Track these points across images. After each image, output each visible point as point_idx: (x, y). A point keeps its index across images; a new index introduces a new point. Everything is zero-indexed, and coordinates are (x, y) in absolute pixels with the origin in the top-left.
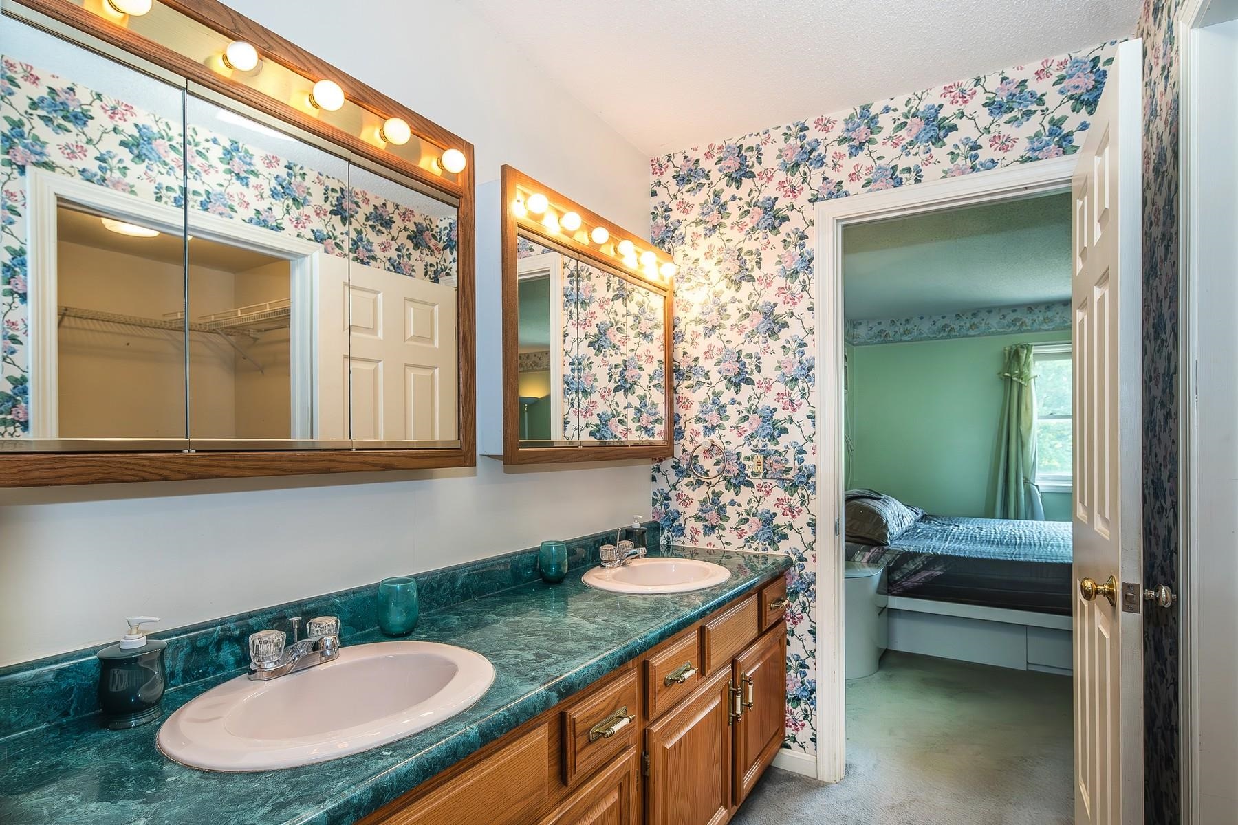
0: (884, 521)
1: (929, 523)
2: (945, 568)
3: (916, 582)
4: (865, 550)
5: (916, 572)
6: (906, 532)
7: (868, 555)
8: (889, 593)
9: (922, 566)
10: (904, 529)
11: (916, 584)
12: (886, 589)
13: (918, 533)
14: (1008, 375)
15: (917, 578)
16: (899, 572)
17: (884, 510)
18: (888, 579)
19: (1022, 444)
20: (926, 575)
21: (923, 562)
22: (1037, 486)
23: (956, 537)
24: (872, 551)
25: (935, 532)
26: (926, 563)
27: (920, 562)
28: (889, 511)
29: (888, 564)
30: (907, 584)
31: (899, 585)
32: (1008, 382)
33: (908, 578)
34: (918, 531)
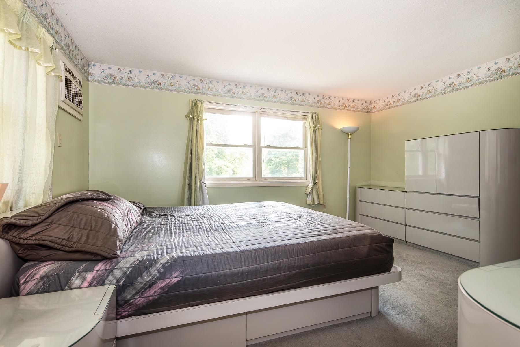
0: (113, 226)
1: (150, 215)
2: (182, 272)
3: (151, 296)
4: (86, 270)
5: (151, 285)
6: (135, 228)
7: (89, 276)
8: (120, 317)
9: (158, 275)
10: (133, 227)
11: (151, 298)
12: (115, 311)
13: (145, 229)
14: (192, 116)
15: (151, 292)
16: (132, 288)
17: (113, 212)
18: (117, 300)
19: (199, 158)
20: (162, 285)
21: (159, 271)
22: (205, 184)
23: (177, 228)
24: (97, 268)
25: (159, 225)
26: (162, 271)
27: (156, 271)
28: (118, 212)
29: (118, 281)
30: (140, 300)
31: (130, 305)
32: (192, 120)
33: (142, 294)
34: (145, 227)
